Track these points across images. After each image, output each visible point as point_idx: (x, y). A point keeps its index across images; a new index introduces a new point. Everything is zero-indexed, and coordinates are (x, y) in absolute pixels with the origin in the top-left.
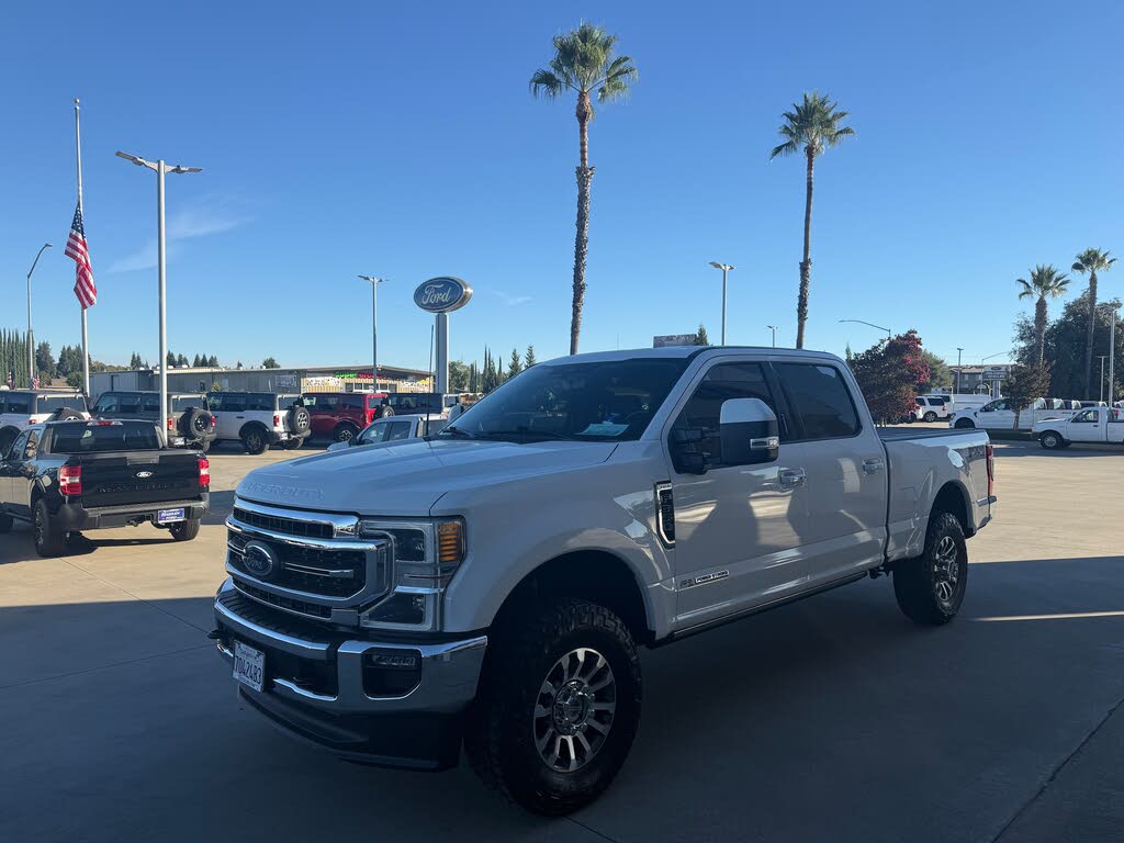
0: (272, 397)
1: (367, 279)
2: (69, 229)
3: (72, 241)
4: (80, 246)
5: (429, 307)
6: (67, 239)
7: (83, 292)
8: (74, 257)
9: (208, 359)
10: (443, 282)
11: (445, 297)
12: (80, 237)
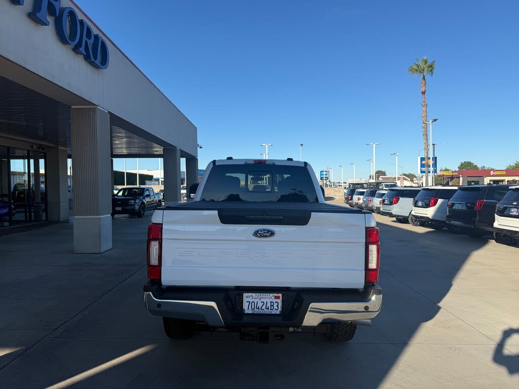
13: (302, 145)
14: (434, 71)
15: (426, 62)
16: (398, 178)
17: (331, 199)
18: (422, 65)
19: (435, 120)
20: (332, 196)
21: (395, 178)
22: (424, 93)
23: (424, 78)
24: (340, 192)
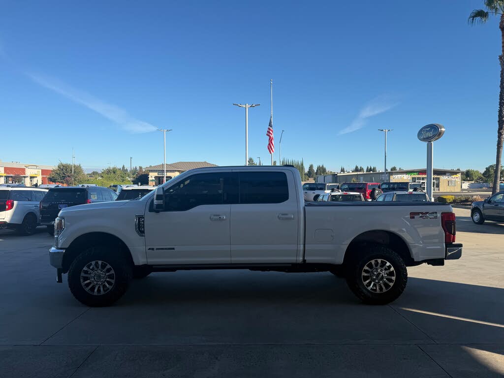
0: (325, 185)
1: (382, 130)
2: (268, 126)
3: (269, 130)
4: (271, 132)
5: (424, 140)
6: (267, 130)
7: (270, 147)
8: (269, 136)
9: (372, 168)
10: (430, 127)
11: (430, 134)
12: (271, 128)
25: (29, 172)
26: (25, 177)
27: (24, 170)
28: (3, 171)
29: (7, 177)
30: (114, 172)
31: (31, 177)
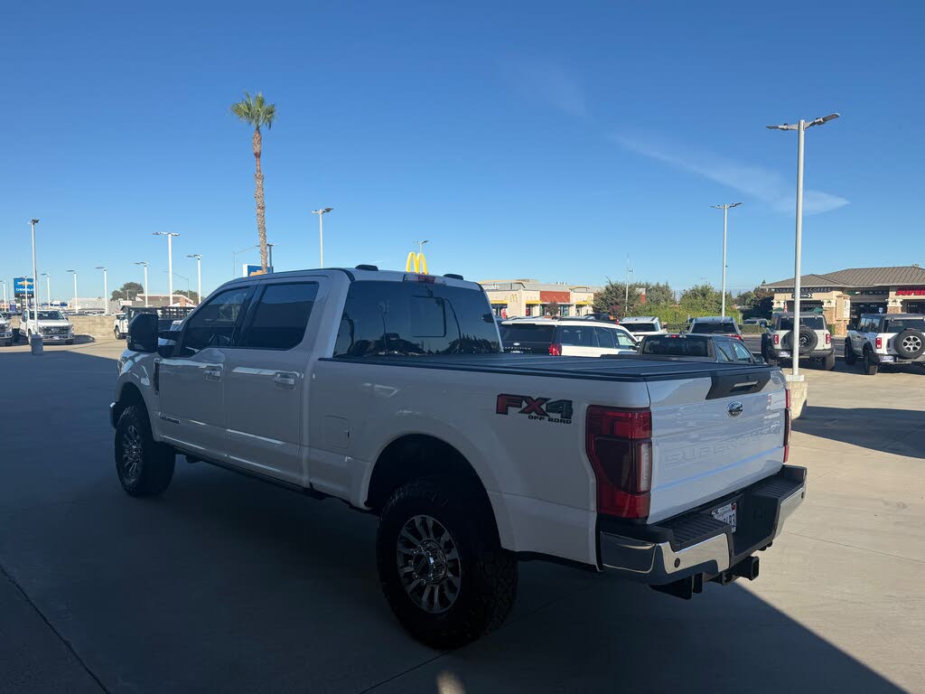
13: (35, 222)
14: (274, 121)
15: (262, 102)
16: (174, 298)
17: (84, 339)
18: (255, 106)
19: (328, 210)
20: (87, 334)
21: (168, 298)
22: (258, 155)
23: (258, 129)
24: (103, 324)
25: (575, 298)
26: (569, 306)
27: (567, 295)
28: (538, 298)
29: (543, 306)
30: (704, 295)
31: (579, 306)
